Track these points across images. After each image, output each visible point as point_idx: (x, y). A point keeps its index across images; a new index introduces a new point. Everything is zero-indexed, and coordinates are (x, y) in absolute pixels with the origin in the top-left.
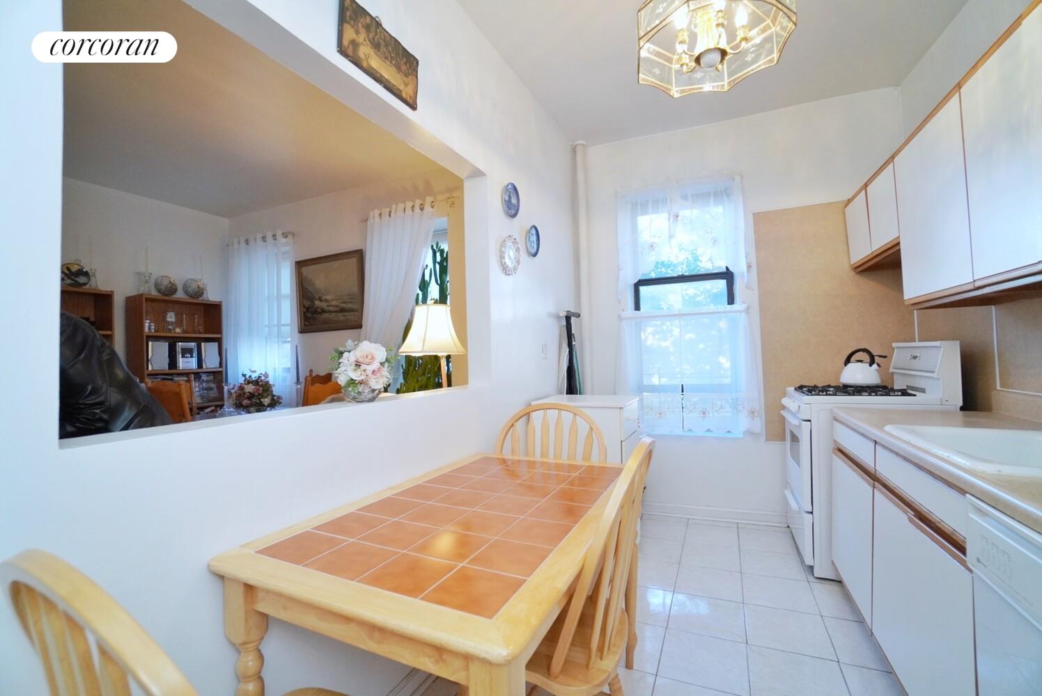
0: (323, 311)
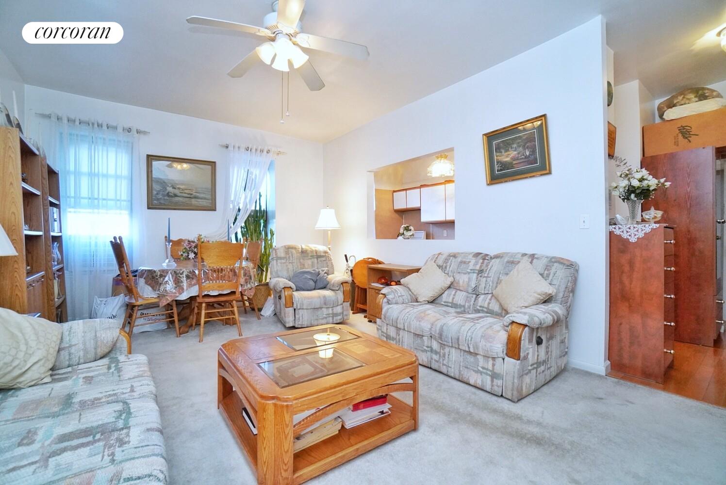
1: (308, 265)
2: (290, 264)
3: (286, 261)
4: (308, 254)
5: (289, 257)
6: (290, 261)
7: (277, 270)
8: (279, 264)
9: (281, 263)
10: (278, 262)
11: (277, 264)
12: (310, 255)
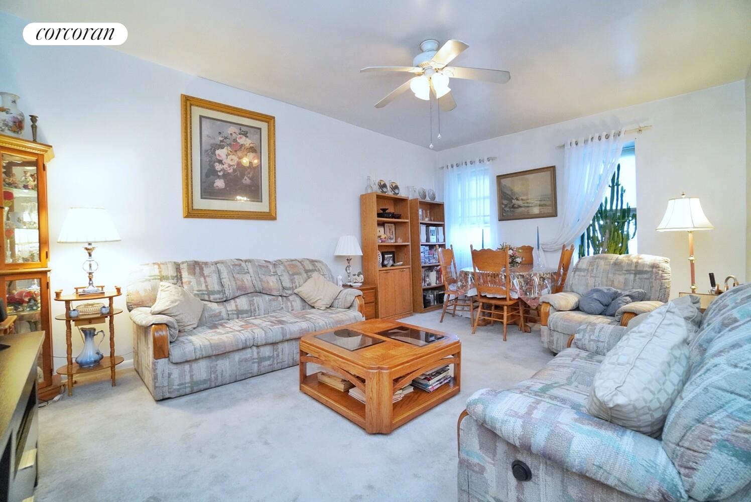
0: (520, 206)
1: (619, 282)
2: (592, 278)
3: (587, 274)
4: (622, 267)
5: (592, 270)
6: (592, 275)
7: (572, 284)
8: (576, 277)
9: (579, 276)
10: (576, 274)
11: (574, 276)
12: (625, 269)
